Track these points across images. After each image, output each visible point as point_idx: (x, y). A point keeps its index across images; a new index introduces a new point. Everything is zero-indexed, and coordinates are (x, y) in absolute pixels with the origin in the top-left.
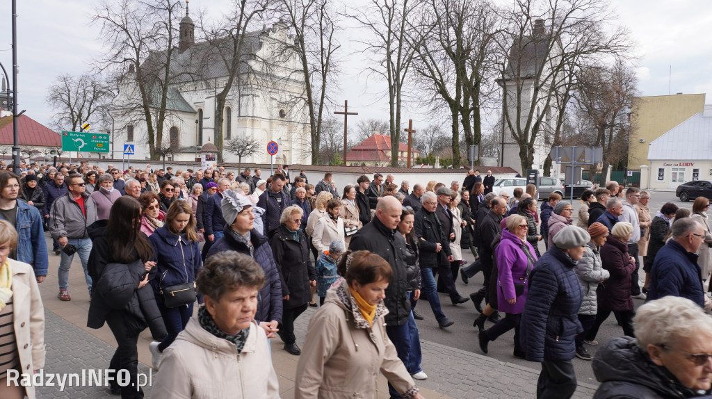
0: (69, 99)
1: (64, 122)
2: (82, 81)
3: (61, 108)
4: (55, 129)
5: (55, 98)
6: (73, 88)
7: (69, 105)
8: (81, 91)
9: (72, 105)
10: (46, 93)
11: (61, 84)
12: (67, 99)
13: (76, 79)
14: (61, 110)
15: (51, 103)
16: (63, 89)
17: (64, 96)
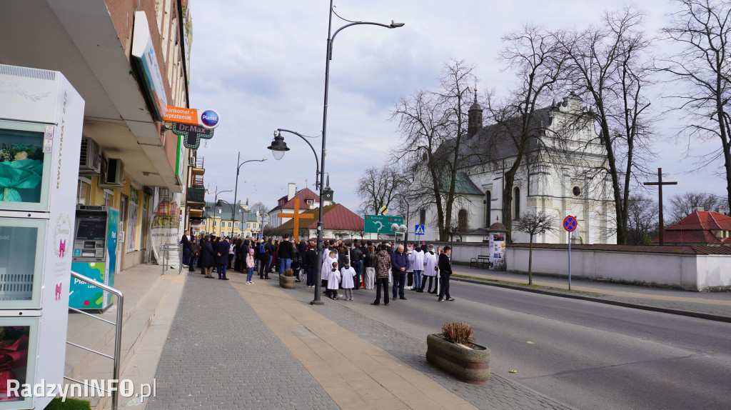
0: (374, 189)
1: (369, 209)
2: (384, 174)
3: (367, 197)
4: (362, 216)
5: (363, 189)
6: (377, 180)
7: (374, 195)
8: (383, 181)
9: (376, 194)
10: (356, 185)
11: (368, 177)
12: (372, 189)
13: (379, 171)
14: (367, 199)
15: (360, 193)
16: (369, 181)
17: (370, 187)
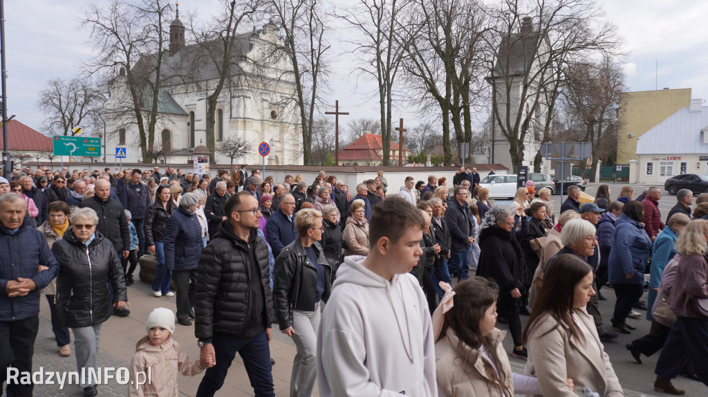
0: (60, 103)
1: (55, 126)
2: (73, 86)
3: (52, 113)
4: (46, 133)
5: (46, 103)
6: (64, 92)
7: (60, 110)
8: (72, 95)
9: (63, 109)
11: (52, 89)
12: (58, 103)
13: (67, 83)
14: (52, 115)
15: (42, 108)
16: (54, 93)
17: (55, 101)
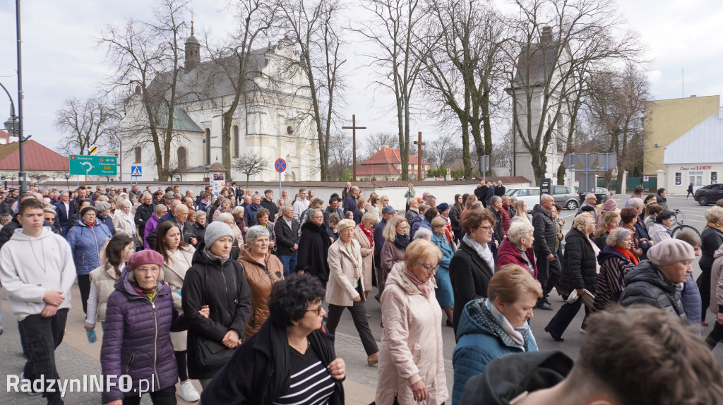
0: (77, 122)
1: (71, 145)
2: (89, 105)
3: (69, 132)
4: (63, 153)
5: (62, 122)
6: (80, 111)
7: (77, 129)
8: (88, 114)
9: (80, 128)
11: (68, 108)
12: (74, 122)
13: (83, 102)
14: (68, 134)
15: (59, 127)
16: (70, 113)
17: (71, 120)
